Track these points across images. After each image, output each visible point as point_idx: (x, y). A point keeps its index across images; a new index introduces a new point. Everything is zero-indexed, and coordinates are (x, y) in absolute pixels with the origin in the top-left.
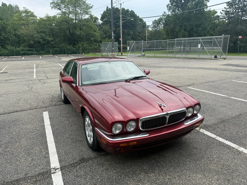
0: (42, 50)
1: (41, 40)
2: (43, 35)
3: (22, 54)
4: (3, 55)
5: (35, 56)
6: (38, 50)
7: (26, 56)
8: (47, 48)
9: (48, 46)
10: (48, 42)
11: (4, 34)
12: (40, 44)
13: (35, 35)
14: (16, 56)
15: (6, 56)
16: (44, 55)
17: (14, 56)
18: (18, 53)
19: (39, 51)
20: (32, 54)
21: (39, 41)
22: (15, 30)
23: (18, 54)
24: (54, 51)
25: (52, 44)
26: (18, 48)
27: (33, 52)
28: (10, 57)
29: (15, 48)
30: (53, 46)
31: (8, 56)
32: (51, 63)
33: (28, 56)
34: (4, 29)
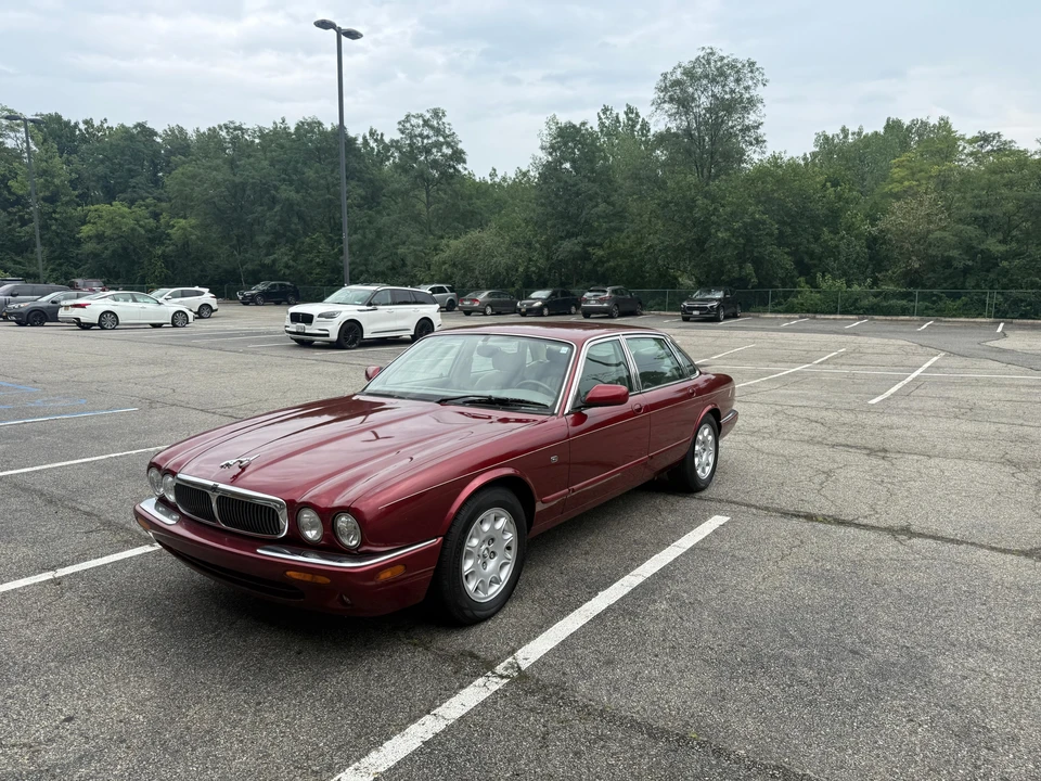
0: (950, 296)
1: (954, 253)
2: (971, 231)
4: (802, 311)
5: (912, 318)
6: (936, 295)
7: (876, 317)
8: (977, 286)
9: (986, 280)
10: (990, 262)
11: (826, 234)
12: (948, 271)
13: (938, 234)
14: (842, 313)
15: (808, 312)
16: (954, 316)
17: (835, 313)
18: (853, 304)
19: (940, 298)
20: (904, 311)
21: (949, 257)
22: (873, 220)
23: (852, 307)
24: (1006, 300)
25: (1006, 272)
26: (860, 285)
27: (912, 304)
28: (818, 316)
29: (849, 287)
30: (1011, 281)
31: (816, 312)
32: (920, 350)
33: (884, 318)
34: (833, 218)
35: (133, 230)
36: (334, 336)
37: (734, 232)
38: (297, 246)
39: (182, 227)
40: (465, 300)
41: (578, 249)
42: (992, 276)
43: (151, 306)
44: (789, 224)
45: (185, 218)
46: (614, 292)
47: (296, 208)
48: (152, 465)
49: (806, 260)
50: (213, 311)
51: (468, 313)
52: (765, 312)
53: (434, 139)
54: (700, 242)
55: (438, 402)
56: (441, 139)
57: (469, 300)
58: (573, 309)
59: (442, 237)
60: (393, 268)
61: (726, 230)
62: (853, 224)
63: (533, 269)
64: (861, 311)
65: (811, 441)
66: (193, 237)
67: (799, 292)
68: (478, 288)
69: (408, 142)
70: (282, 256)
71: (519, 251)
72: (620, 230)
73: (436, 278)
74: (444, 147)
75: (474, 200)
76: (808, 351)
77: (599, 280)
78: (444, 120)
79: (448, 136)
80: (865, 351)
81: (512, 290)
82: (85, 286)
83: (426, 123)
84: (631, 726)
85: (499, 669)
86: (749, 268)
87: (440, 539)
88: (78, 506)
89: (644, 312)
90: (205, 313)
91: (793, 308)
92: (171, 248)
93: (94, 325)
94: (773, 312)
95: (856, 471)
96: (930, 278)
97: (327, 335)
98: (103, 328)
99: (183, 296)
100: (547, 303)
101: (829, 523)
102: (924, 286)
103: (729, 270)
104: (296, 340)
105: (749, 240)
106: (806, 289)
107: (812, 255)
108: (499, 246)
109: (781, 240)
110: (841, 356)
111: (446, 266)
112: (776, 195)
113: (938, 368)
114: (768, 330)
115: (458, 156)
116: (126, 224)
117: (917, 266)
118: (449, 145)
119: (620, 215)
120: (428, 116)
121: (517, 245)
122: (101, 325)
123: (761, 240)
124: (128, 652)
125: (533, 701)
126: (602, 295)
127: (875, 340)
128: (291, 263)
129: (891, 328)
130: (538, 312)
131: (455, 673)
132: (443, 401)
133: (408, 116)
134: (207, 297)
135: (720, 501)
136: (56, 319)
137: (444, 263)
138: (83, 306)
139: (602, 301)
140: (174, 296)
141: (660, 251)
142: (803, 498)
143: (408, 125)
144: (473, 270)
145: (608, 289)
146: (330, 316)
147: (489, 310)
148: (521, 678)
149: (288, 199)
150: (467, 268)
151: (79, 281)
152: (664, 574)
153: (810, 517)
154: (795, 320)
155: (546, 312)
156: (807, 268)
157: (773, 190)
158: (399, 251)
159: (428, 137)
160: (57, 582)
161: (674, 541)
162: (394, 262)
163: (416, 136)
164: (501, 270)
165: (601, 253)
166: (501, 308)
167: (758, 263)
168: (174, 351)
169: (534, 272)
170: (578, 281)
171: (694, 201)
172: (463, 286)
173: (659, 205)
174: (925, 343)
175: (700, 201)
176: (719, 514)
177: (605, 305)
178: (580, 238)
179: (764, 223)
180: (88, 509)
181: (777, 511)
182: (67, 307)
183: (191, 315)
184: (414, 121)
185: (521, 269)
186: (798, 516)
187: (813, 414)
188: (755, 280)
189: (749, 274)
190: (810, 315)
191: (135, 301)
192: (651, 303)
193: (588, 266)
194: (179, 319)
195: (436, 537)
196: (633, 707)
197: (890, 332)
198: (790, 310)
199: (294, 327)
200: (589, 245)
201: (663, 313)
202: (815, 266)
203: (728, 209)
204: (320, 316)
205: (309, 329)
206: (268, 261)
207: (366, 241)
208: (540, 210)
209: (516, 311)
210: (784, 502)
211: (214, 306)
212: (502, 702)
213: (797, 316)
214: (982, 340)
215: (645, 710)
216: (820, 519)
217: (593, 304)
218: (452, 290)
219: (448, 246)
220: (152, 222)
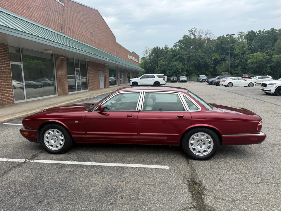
35: (262, 60)
36: (273, 91)
39: (277, 57)
43: (243, 81)
66: (280, 60)
87: (36, 130)
92: (273, 64)
97: (271, 91)
99: (262, 78)
116: (260, 58)
122: (228, 86)
134: (270, 78)
138: (224, 81)
146: (273, 84)
148: (25, 163)
151: (243, 74)
183: (255, 84)
191: (238, 80)
194: (251, 85)
204: (269, 84)
205: (266, 89)
220: (268, 57)
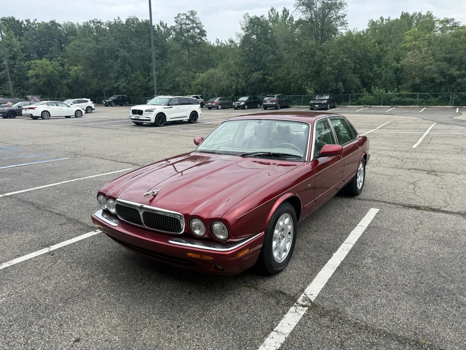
0: (433, 96)
1: (436, 75)
2: (444, 65)
3: (395, 103)
4: (365, 104)
5: (416, 106)
6: (427, 96)
7: (399, 106)
8: (446, 91)
9: (450, 88)
10: (452, 79)
11: (375, 68)
12: (433, 84)
13: (429, 67)
14: (383, 105)
15: (368, 104)
16: (435, 105)
17: (380, 105)
18: (389, 100)
19: (429, 97)
20: (412, 103)
21: (433, 77)
22: (398, 60)
23: (388, 102)
24: (459, 97)
25: (459, 84)
26: (391, 92)
27: (416, 100)
28: (372, 106)
29: (386, 92)
30: (462, 88)
31: (371, 105)
32: (424, 121)
33: (403, 107)
34: (379, 59)
35: (52, 72)
36: (153, 121)
37: (333, 67)
38: (129, 78)
39: (75, 70)
40: (209, 102)
41: (260, 77)
42: (453, 86)
43: (65, 108)
44: (359, 63)
45: (76, 66)
46: (278, 97)
47: (128, 60)
48: (100, 194)
49: (366, 80)
50: (93, 109)
51: (210, 108)
52: (348, 105)
53: (191, 25)
54: (318, 73)
55: (241, 156)
56: (195, 25)
57: (210, 102)
58: (259, 106)
59: (196, 72)
60: (173, 88)
61: (330, 66)
62: (388, 62)
63: (240, 87)
64: (392, 104)
65: (396, 167)
66: (81, 75)
67: (363, 95)
68: (214, 96)
69: (179, 27)
70: (122, 83)
71: (233, 78)
72: (280, 67)
73: (194, 92)
74: (196, 29)
75: (210, 54)
76: (373, 123)
77: (270, 91)
78: (196, 16)
79: (198, 24)
80: (399, 122)
81: (230, 97)
82: (32, 99)
83: (188, 18)
84: (386, 336)
85: (300, 300)
86: (341, 84)
87: (263, 232)
88: (53, 210)
89: (292, 106)
90: (89, 111)
91: (361, 103)
92: (71, 80)
93: (39, 117)
94: (351, 105)
95: (426, 182)
96: (424, 87)
97: (150, 120)
98: (43, 119)
99: (79, 103)
100: (247, 103)
101: (428, 210)
102: (421, 91)
103: (331, 86)
104: (135, 123)
105: (340, 71)
106: (366, 93)
107: (368, 77)
108: (223, 76)
109: (355, 71)
110: (389, 125)
111: (199, 86)
112: (353, 49)
113: (436, 129)
114: (351, 113)
115: (203, 33)
116: (49, 69)
117: (419, 82)
118: (198, 28)
119: (280, 60)
120: (188, 14)
121: (232, 75)
122: (42, 117)
123: (346, 71)
124: (99, 295)
125: (325, 321)
126: (273, 99)
127: (402, 117)
128: (127, 86)
129: (407, 111)
130: (243, 107)
131: (277, 304)
132: (244, 156)
133: (179, 15)
134: (90, 103)
135: (370, 200)
136: (21, 115)
137: (198, 85)
138: (33, 108)
139: (272, 101)
140: (74, 103)
141: (299, 77)
142: (409, 197)
143: (179, 19)
144: (211, 88)
145: (276, 96)
146: (150, 111)
147: (220, 107)
148: (313, 307)
149: (123, 56)
150: (209, 87)
151: (29, 97)
152: (361, 242)
153: (417, 208)
154: (362, 109)
155: (246, 107)
156: (366, 84)
157: (351, 47)
158: (177, 79)
159: (188, 24)
160: (51, 253)
161: (358, 223)
162: (174, 85)
163: (183, 24)
164: (225, 87)
165: (271, 78)
166: (225, 106)
167: (344, 82)
168: (79, 129)
169: (240, 88)
170: (260, 92)
171: (315, 52)
172: (207, 95)
173: (298, 55)
174: (425, 118)
175: (318, 53)
176: (372, 207)
177: (274, 103)
178: (261, 71)
179: (347, 62)
180: (58, 212)
181: (400, 204)
182: (26, 109)
183: (83, 112)
184: (182, 17)
185: (234, 87)
186: (412, 207)
187: (391, 154)
188: (343, 90)
189: (341, 87)
190: (368, 106)
191: (57, 105)
192: (295, 102)
193: (265, 85)
194: (78, 114)
195: (262, 232)
196: (382, 324)
197: (408, 113)
198: (359, 104)
199: (134, 117)
200: (265, 74)
201: (300, 106)
202: (371, 83)
203: (331, 56)
204: (146, 111)
205: (141, 117)
206: (116, 85)
207: (161, 75)
208: (243, 58)
209: (232, 107)
210: (401, 200)
211: (93, 107)
212: (309, 322)
213: (363, 106)
214: (451, 116)
215: (389, 325)
216: (423, 208)
217: (268, 103)
218: (202, 98)
219: (199, 77)
220: (61, 68)
